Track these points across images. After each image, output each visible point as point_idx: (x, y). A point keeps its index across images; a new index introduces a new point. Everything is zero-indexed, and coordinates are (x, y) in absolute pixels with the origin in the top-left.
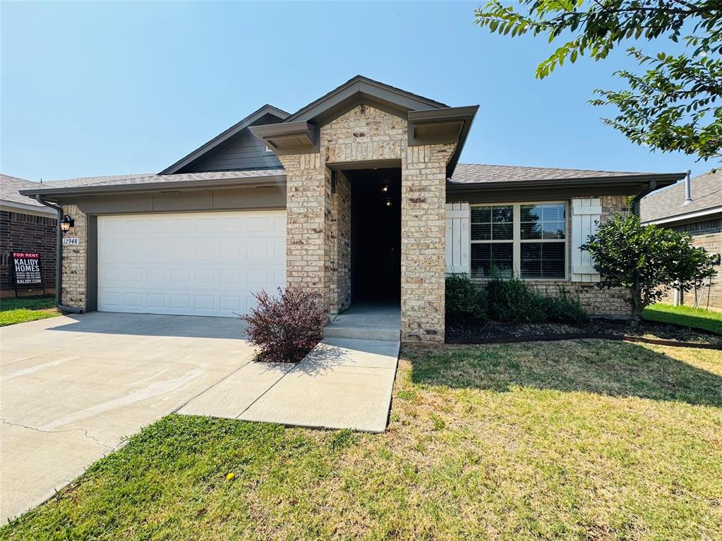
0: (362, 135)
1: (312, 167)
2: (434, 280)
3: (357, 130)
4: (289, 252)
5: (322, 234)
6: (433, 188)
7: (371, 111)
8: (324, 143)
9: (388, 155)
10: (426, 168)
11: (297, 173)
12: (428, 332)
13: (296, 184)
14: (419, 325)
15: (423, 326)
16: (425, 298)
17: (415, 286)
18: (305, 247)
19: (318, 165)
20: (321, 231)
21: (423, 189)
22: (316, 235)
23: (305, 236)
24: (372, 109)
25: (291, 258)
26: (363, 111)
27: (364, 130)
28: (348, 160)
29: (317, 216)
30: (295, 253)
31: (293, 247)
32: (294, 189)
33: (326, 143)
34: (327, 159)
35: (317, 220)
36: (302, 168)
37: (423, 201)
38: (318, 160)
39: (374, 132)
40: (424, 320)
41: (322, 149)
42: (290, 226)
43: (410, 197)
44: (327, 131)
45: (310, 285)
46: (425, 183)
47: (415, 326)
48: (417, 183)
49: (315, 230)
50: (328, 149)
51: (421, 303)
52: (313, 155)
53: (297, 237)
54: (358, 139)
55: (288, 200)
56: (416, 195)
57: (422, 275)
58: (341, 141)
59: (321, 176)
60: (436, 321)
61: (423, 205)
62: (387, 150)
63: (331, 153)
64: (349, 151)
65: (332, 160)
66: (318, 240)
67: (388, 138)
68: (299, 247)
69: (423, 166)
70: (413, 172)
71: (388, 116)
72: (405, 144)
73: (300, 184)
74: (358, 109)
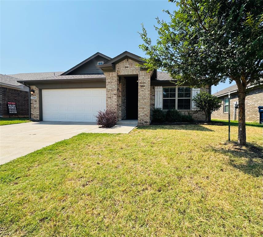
1: (113, 76)
2: (147, 108)
3: (126, 66)
4: (107, 100)
5: (116, 95)
6: (147, 83)
7: (130, 60)
9: (135, 73)
10: (145, 77)
11: (109, 78)
12: (145, 122)
13: (109, 81)
14: (143, 120)
16: (145, 113)
17: (142, 110)
18: (112, 99)
19: (115, 76)
21: (144, 83)
23: (111, 96)
25: (107, 102)
26: (128, 60)
27: (128, 66)
28: (124, 74)
29: (115, 90)
31: (108, 99)
33: (117, 69)
34: (118, 74)
36: (111, 76)
37: (144, 86)
38: (115, 74)
39: (131, 66)
41: (116, 71)
42: (107, 93)
43: (141, 85)
44: (117, 66)
45: (113, 110)
46: (144, 81)
47: (142, 120)
48: (142, 81)
49: (114, 94)
50: (118, 71)
51: (143, 114)
52: (113, 73)
53: (109, 96)
54: (126, 68)
55: (107, 85)
57: (144, 107)
58: (121, 69)
59: (116, 79)
60: (147, 119)
61: (144, 88)
64: (124, 72)
66: (115, 97)
67: (134, 68)
68: (110, 99)
70: (141, 78)
71: (135, 62)
72: (139, 70)
74: (126, 60)
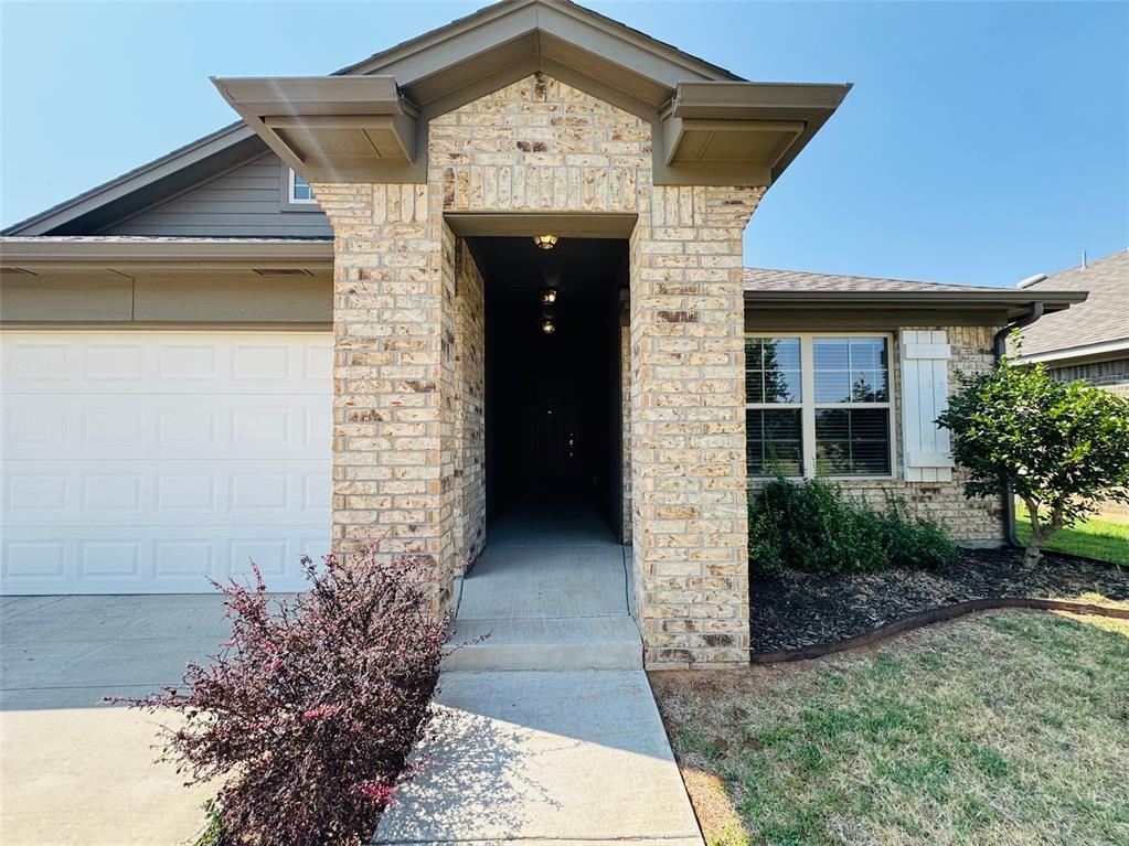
0: (539, 147)
1: (407, 219)
2: (721, 511)
3: (529, 136)
4: (341, 443)
5: (435, 396)
6: (714, 289)
7: (561, 91)
8: (438, 158)
9: (605, 200)
10: (695, 240)
11: (365, 232)
12: (711, 640)
13: (360, 261)
14: (689, 625)
15: (698, 625)
16: (703, 556)
17: (676, 527)
18: (388, 429)
19: (422, 216)
20: (430, 388)
21: (690, 290)
22: (419, 398)
23: (387, 401)
24: (565, 88)
25: (346, 458)
26: (541, 89)
27: (545, 135)
28: (505, 207)
29: (422, 347)
30: (356, 444)
31: (351, 429)
32: (354, 274)
33: (444, 160)
34: (449, 201)
35: (421, 358)
36: (380, 216)
37: (692, 319)
38: (422, 202)
39: (568, 143)
40: (700, 611)
41: (436, 176)
42: (343, 372)
43: (661, 307)
44: (446, 130)
45: (402, 531)
46: (695, 276)
47: (678, 627)
48: (676, 275)
49: (415, 385)
50: (450, 174)
51: (693, 569)
52: (409, 187)
53: (365, 403)
54: (531, 158)
55: (339, 302)
56: (674, 304)
57: (693, 500)
58: (484, 159)
59: (434, 244)
60: (728, 611)
61: (692, 328)
62: (602, 190)
63: (457, 187)
64: (505, 185)
65: (462, 203)
66: (424, 411)
67: (602, 161)
68: (370, 428)
69: (688, 234)
70: (668, 248)
71: (604, 108)
72: (646, 177)
73: (374, 261)
74: (528, 84)
